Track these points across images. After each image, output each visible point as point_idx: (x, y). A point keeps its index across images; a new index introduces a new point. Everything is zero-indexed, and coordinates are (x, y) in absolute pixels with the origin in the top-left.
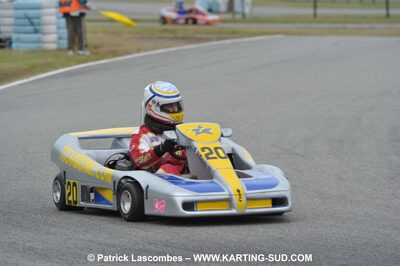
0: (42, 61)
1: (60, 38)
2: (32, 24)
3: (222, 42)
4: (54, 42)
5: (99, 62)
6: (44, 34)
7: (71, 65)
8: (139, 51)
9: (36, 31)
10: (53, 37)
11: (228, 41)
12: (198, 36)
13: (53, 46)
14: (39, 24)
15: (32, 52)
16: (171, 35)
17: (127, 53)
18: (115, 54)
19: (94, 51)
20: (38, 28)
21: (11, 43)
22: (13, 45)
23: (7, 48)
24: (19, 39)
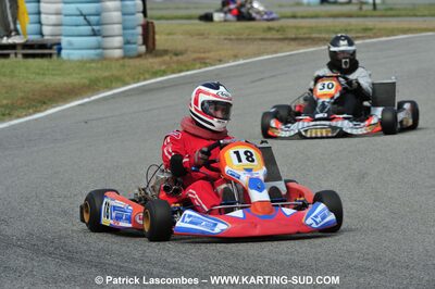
0: (107, 74)
1: (127, 43)
2: (89, 23)
4: (119, 48)
5: (182, 74)
6: (105, 37)
7: (145, 79)
8: (236, 57)
9: (95, 34)
10: (118, 41)
13: (118, 53)
14: (98, 23)
15: (92, 61)
17: (220, 61)
18: (205, 63)
19: (175, 58)
20: (96, 28)
21: (60, 50)
22: (63, 52)
23: (55, 57)
24: (70, 44)
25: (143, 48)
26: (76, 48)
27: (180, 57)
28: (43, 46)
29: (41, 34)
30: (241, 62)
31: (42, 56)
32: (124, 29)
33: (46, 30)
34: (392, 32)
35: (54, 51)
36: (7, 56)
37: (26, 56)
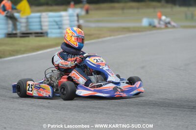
2: (58, 25)
14: (61, 25)
17: (104, 37)
21: (47, 34)
23: (45, 37)
29: (41, 29)
30: (112, 37)
36: (28, 37)
37: (36, 36)
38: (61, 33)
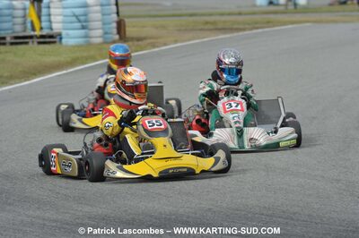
1: (106, 33)
2: (79, 21)
3: (255, 31)
4: (100, 37)
6: (90, 29)
8: (176, 42)
9: (83, 31)
10: (99, 32)
11: (260, 30)
12: (236, 26)
13: (99, 40)
14: (86, 21)
16: (211, 27)
17: (165, 44)
18: (154, 46)
19: (136, 43)
20: (84, 24)
21: (61, 38)
22: (63, 40)
23: (58, 43)
24: (67, 34)
25: (117, 37)
26: (72, 37)
27: (140, 43)
28: (51, 37)
29: (51, 29)
31: (49, 43)
32: (104, 24)
33: (54, 26)
34: (285, 23)
35: (57, 40)
36: (27, 43)
37: (39, 43)
38: (86, 36)
